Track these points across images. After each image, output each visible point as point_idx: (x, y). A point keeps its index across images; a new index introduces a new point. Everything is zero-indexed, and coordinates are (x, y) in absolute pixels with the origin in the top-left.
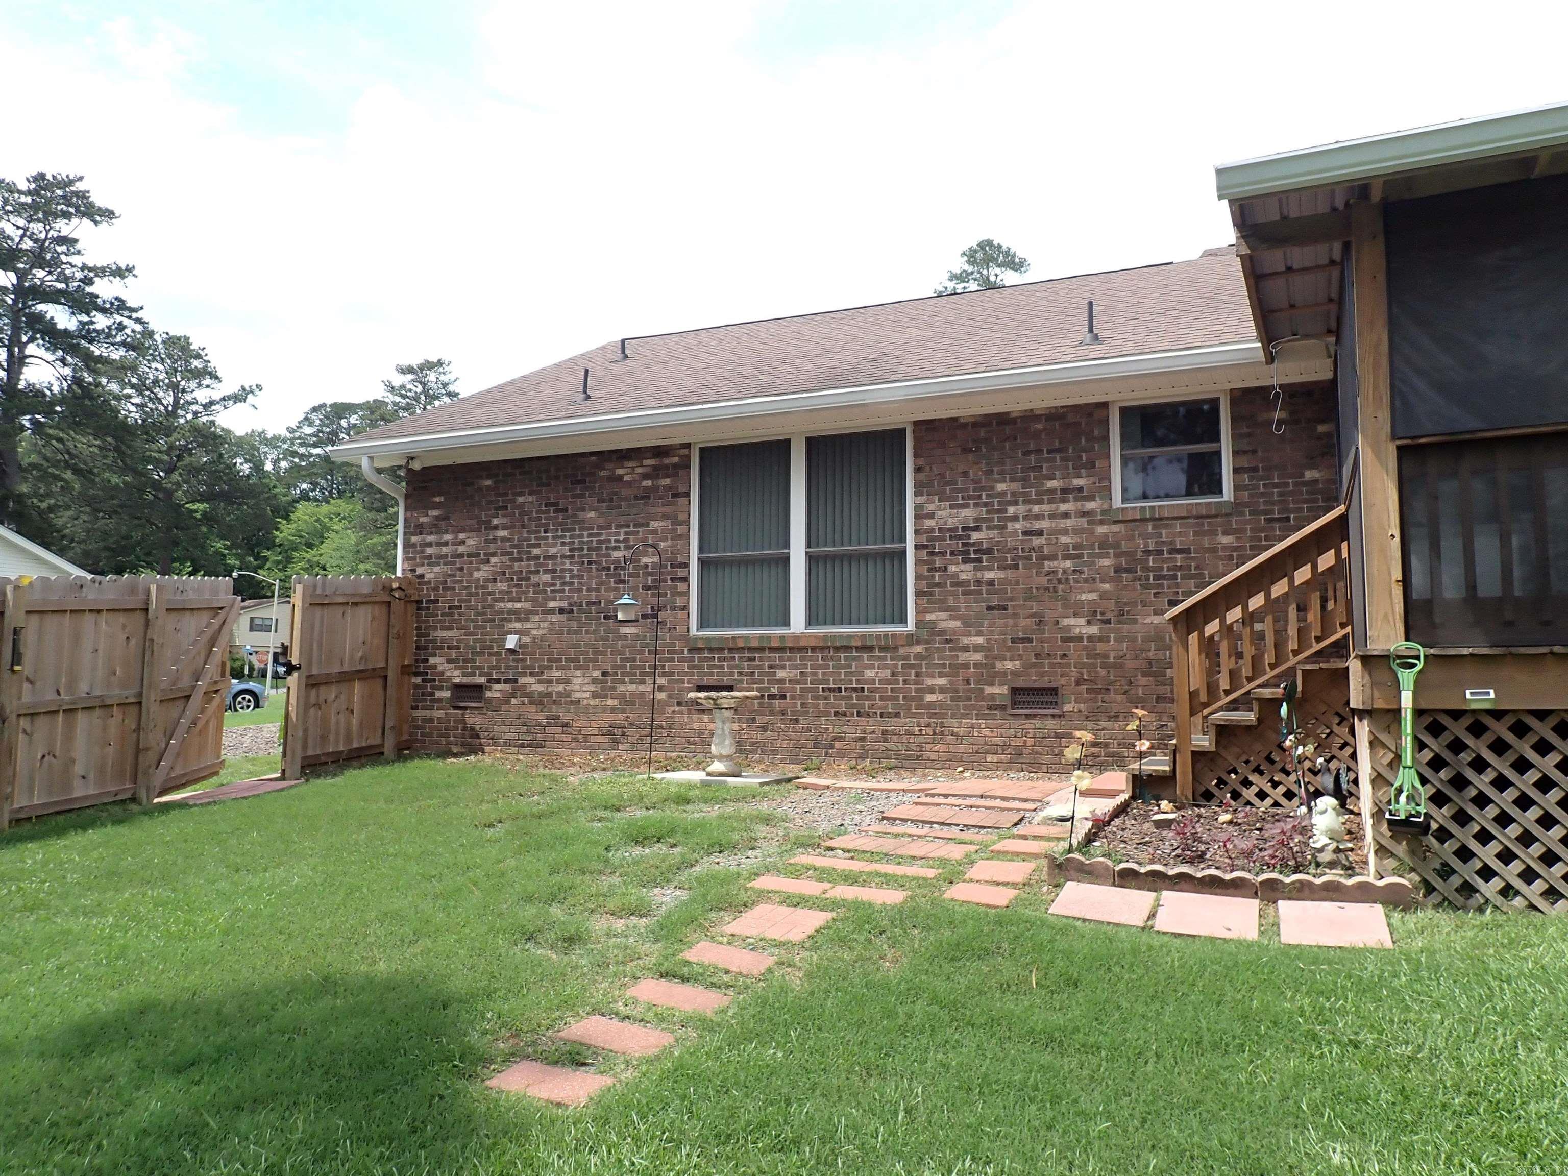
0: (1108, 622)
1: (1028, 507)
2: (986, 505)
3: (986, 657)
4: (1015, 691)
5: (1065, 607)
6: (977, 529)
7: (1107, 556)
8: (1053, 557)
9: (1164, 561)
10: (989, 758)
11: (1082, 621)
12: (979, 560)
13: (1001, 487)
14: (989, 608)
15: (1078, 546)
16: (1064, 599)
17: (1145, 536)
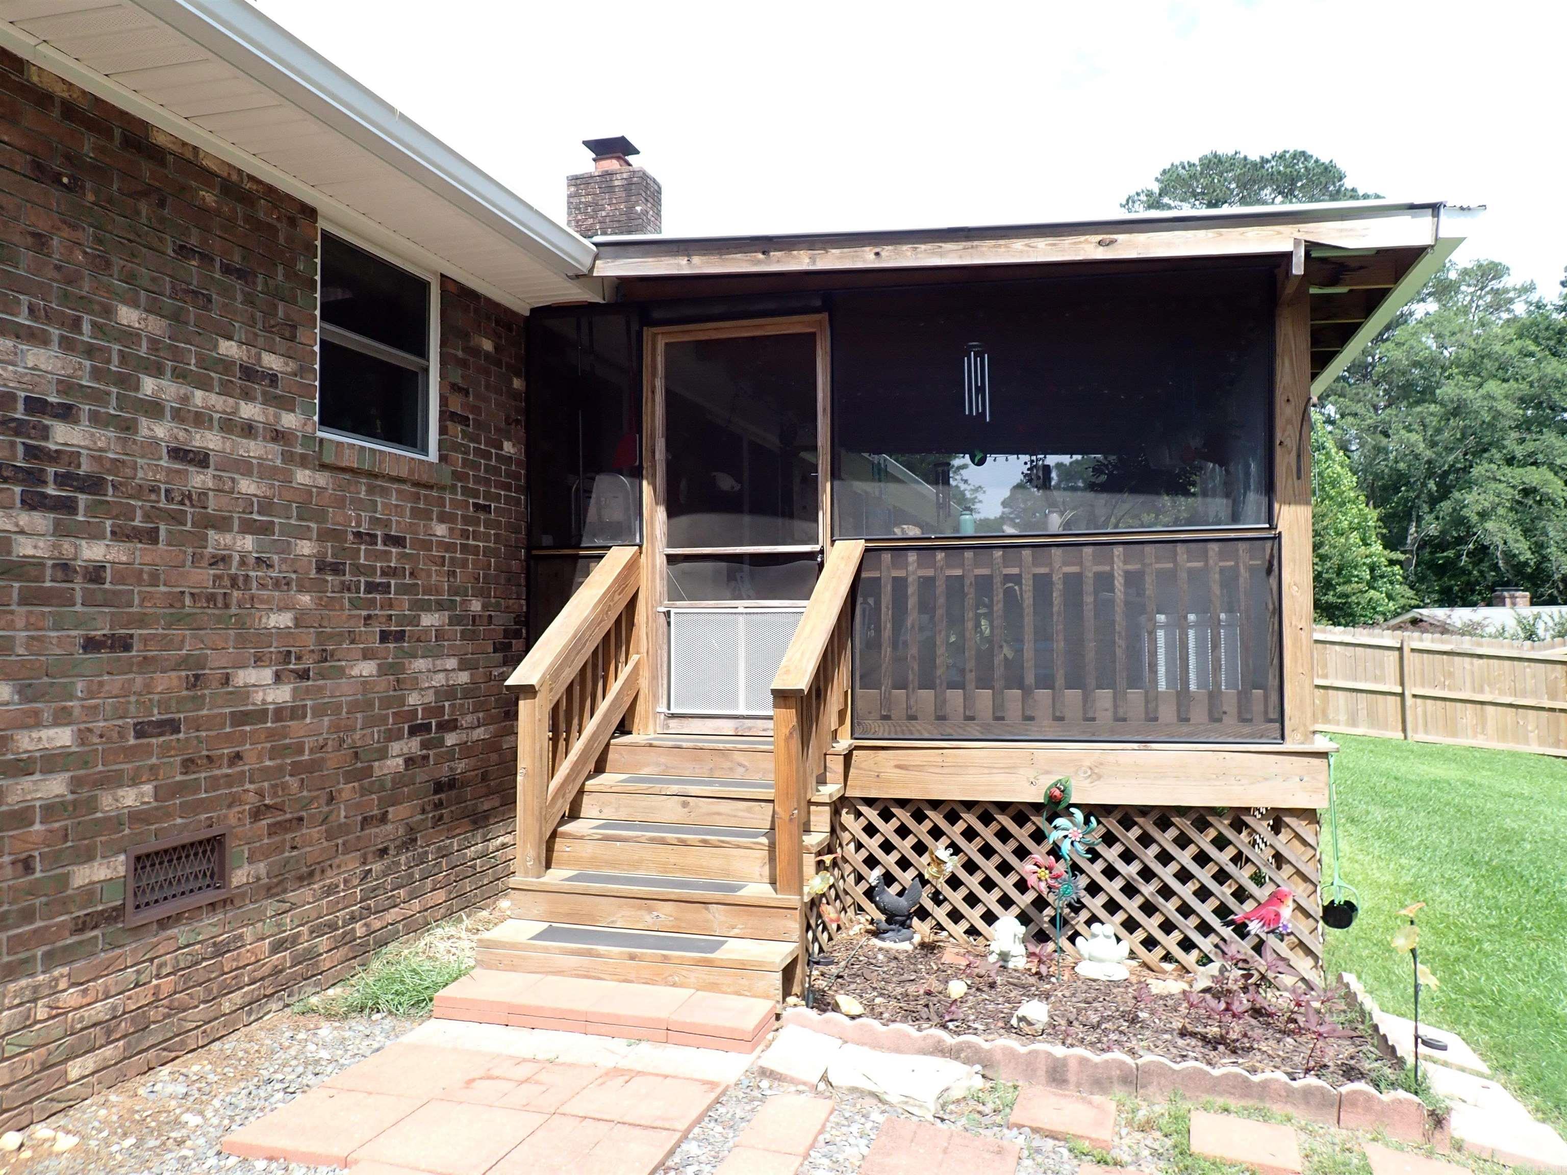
0: (304, 675)
1: (184, 390)
2: (90, 351)
3: (76, 784)
4: (142, 862)
5: (242, 642)
6: (66, 413)
7: (305, 534)
8: (222, 524)
9: (377, 556)
10: (75, 1069)
11: (266, 675)
12: (68, 506)
13: (128, 316)
14: (91, 645)
15: (266, 506)
16: (241, 624)
17: (358, 504)
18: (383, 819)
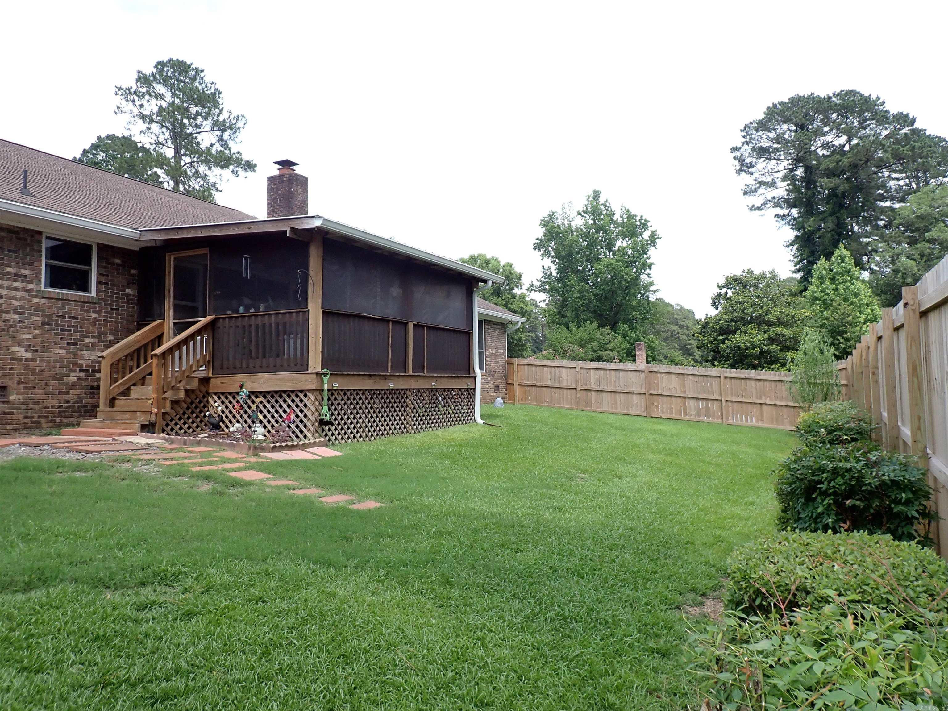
0: (36, 351)
5: (13, 341)
7: (37, 315)
8: (7, 312)
9: (66, 322)
11: (23, 350)
15: (22, 308)
16: (13, 337)
17: (58, 308)
18: (68, 393)
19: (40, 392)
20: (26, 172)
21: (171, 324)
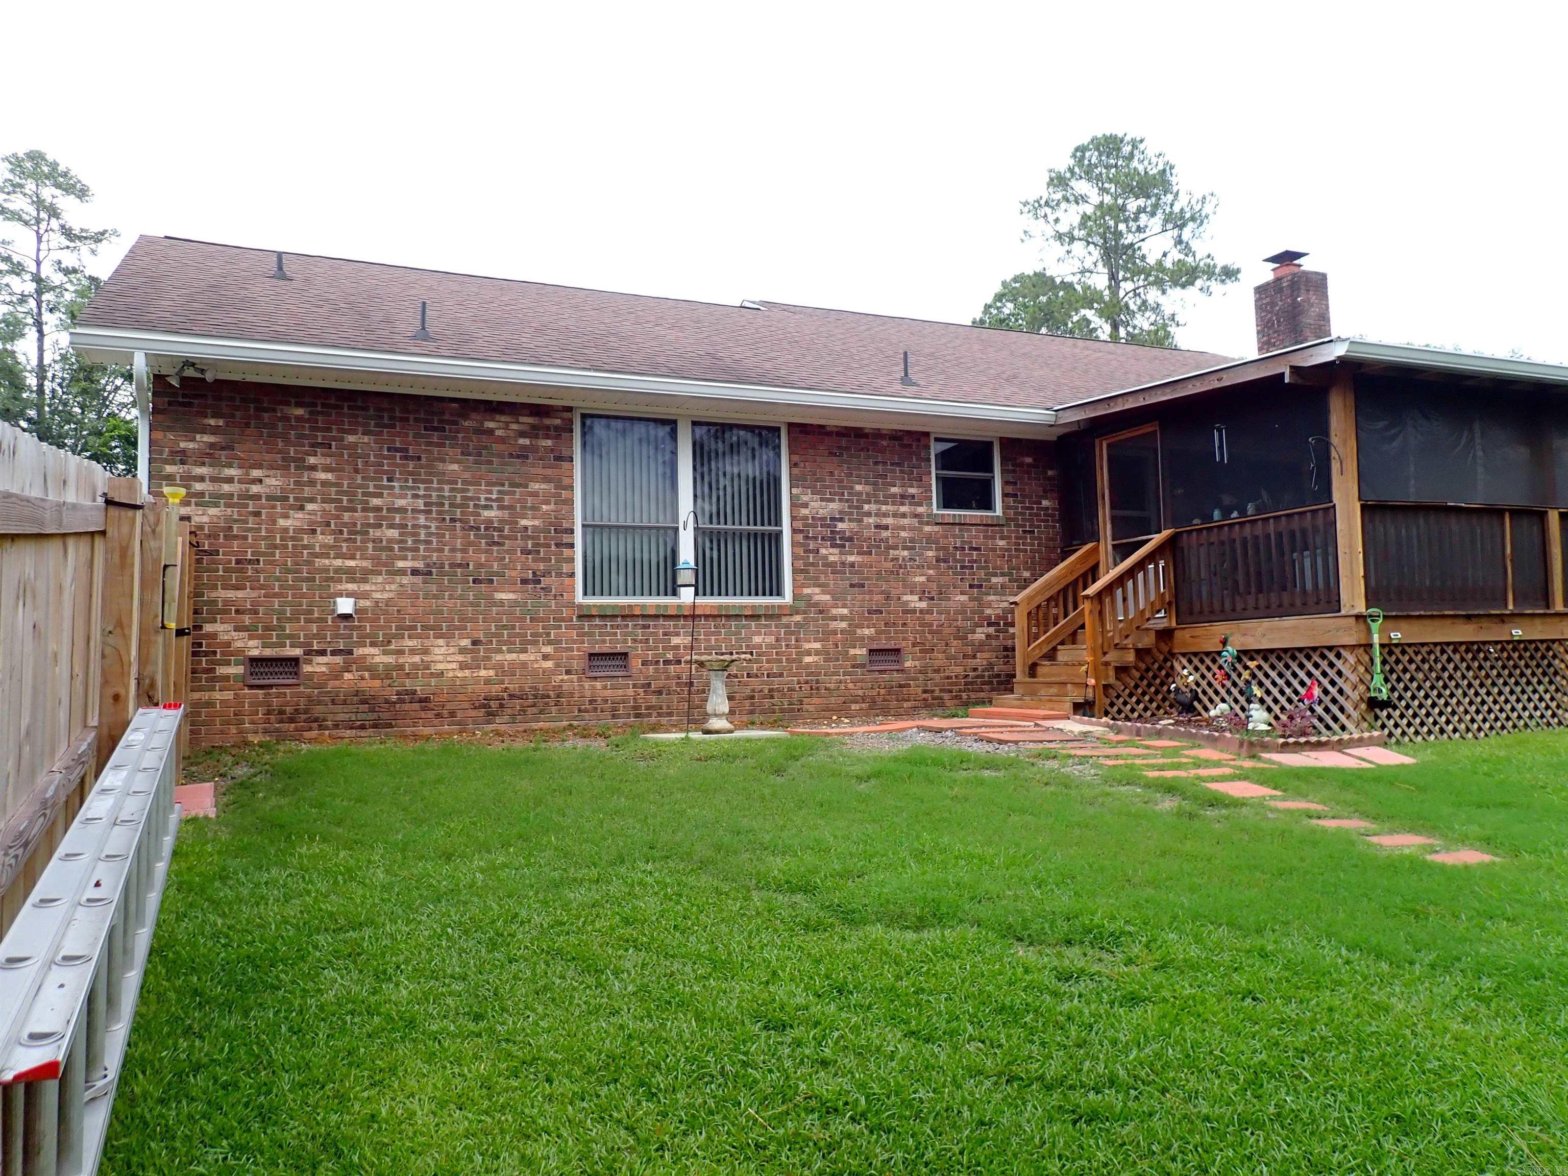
0: (932, 599)
1: (878, 506)
2: (847, 501)
3: (850, 625)
4: (871, 651)
5: (904, 586)
6: (841, 520)
7: (930, 549)
8: (895, 548)
9: (967, 555)
10: (853, 707)
11: (916, 598)
12: (844, 546)
13: (858, 488)
14: (852, 586)
15: (912, 540)
16: (904, 580)
17: (954, 536)
18: (974, 657)
19: (940, 656)
20: (905, 354)
21: (1110, 548)
